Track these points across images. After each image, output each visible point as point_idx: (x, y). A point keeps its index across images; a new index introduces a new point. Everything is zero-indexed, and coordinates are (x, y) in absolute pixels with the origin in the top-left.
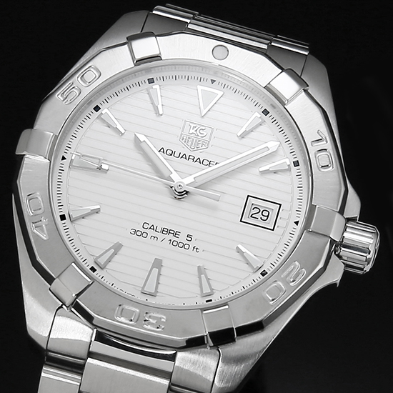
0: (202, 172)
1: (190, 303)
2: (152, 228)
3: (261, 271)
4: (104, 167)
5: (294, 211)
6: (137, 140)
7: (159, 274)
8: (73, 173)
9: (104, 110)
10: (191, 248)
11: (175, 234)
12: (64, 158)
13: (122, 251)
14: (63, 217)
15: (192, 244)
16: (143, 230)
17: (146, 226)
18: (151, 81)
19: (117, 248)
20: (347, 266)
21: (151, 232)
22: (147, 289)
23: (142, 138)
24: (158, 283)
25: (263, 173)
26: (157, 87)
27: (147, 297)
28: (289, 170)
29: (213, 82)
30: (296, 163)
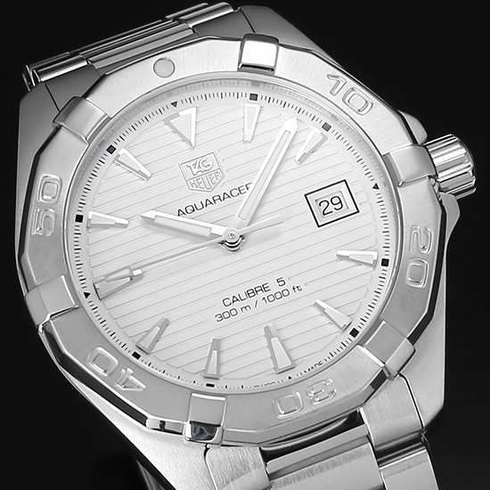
0: (244, 204)
1: (336, 347)
2: (235, 299)
3: (380, 261)
4: (136, 273)
5: (363, 180)
6: (149, 222)
7: (282, 342)
8: (110, 302)
9: (89, 215)
10: (291, 291)
11: (263, 288)
12: (87, 295)
13: (224, 346)
14: (136, 356)
15: (289, 286)
16: (228, 309)
17: (227, 302)
18: (111, 150)
19: (216, 345)
21: (238, 305)
22: (281, 366)
23: (151, 214)
24: (287, 352)
25: (301, 160)
26: (123, 150)
27: (288, 374)
28: (325, 138)
29: (174, 104)
30: (326, 127)
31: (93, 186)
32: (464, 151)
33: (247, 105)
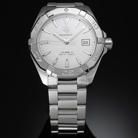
0: (70, 37)
1: (77, 66)
2: (63, 52)
3: (90, 55)
4: (48, 42)
5: (93, 40)
6: (54, 34)
7: (68, 62)
8: (42, 46)
9: (45, 30)
10: (73, 54)
11: (69, 52)
12: (39, 43)
13: (58, 59)
14: (43, 56)
15: (73, 53)
16: (61, 54)
17: (62, 52)
18: (53, 21)
19: (57, 59)
20: (108, 48)
21: (63, 54)
22: (66, 66)
23: (55, 33)
24: (68, 64)
25: (83, 33)
26: (55, 21)
27: (67, 68)
28: (89, 31)
29: (66, 17)
30: (90, 29)
31: (47, 26)
32: (111, 41)
33: (78, 21)
